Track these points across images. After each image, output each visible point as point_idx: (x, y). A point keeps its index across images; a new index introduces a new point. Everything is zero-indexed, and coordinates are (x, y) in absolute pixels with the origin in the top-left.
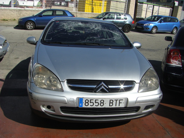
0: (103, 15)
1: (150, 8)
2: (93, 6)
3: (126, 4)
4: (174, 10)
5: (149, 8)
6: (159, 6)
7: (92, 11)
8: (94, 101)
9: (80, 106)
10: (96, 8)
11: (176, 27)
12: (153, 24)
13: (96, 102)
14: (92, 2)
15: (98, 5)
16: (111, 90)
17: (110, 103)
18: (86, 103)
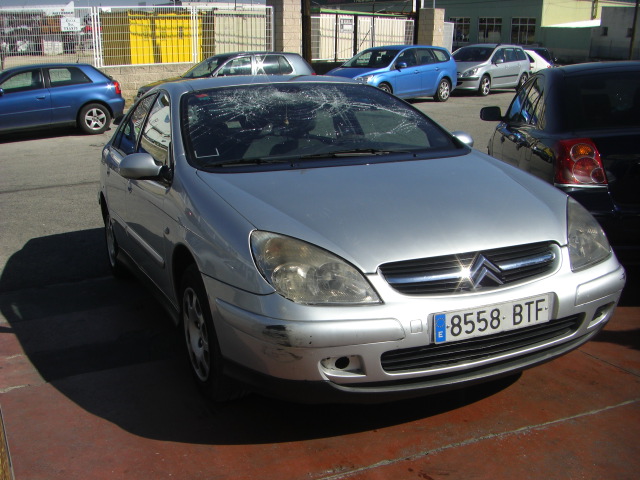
0: (210, 67)
1: (345, 27)
2: (158, 40)
3: (269, 19)
4: (420, 23)
5: (342, 25)
6: (374, 16)
7: (158, 59)
8: (473, 318)
9: (438, 339)
10: (169, 47)
11: (447, 78)
12: (376, 77)
13: (479, 320)
14: (154, 28)
15: (172, 36)
16: (507, 277)
17: (515, 315)
18: (454, 325)
